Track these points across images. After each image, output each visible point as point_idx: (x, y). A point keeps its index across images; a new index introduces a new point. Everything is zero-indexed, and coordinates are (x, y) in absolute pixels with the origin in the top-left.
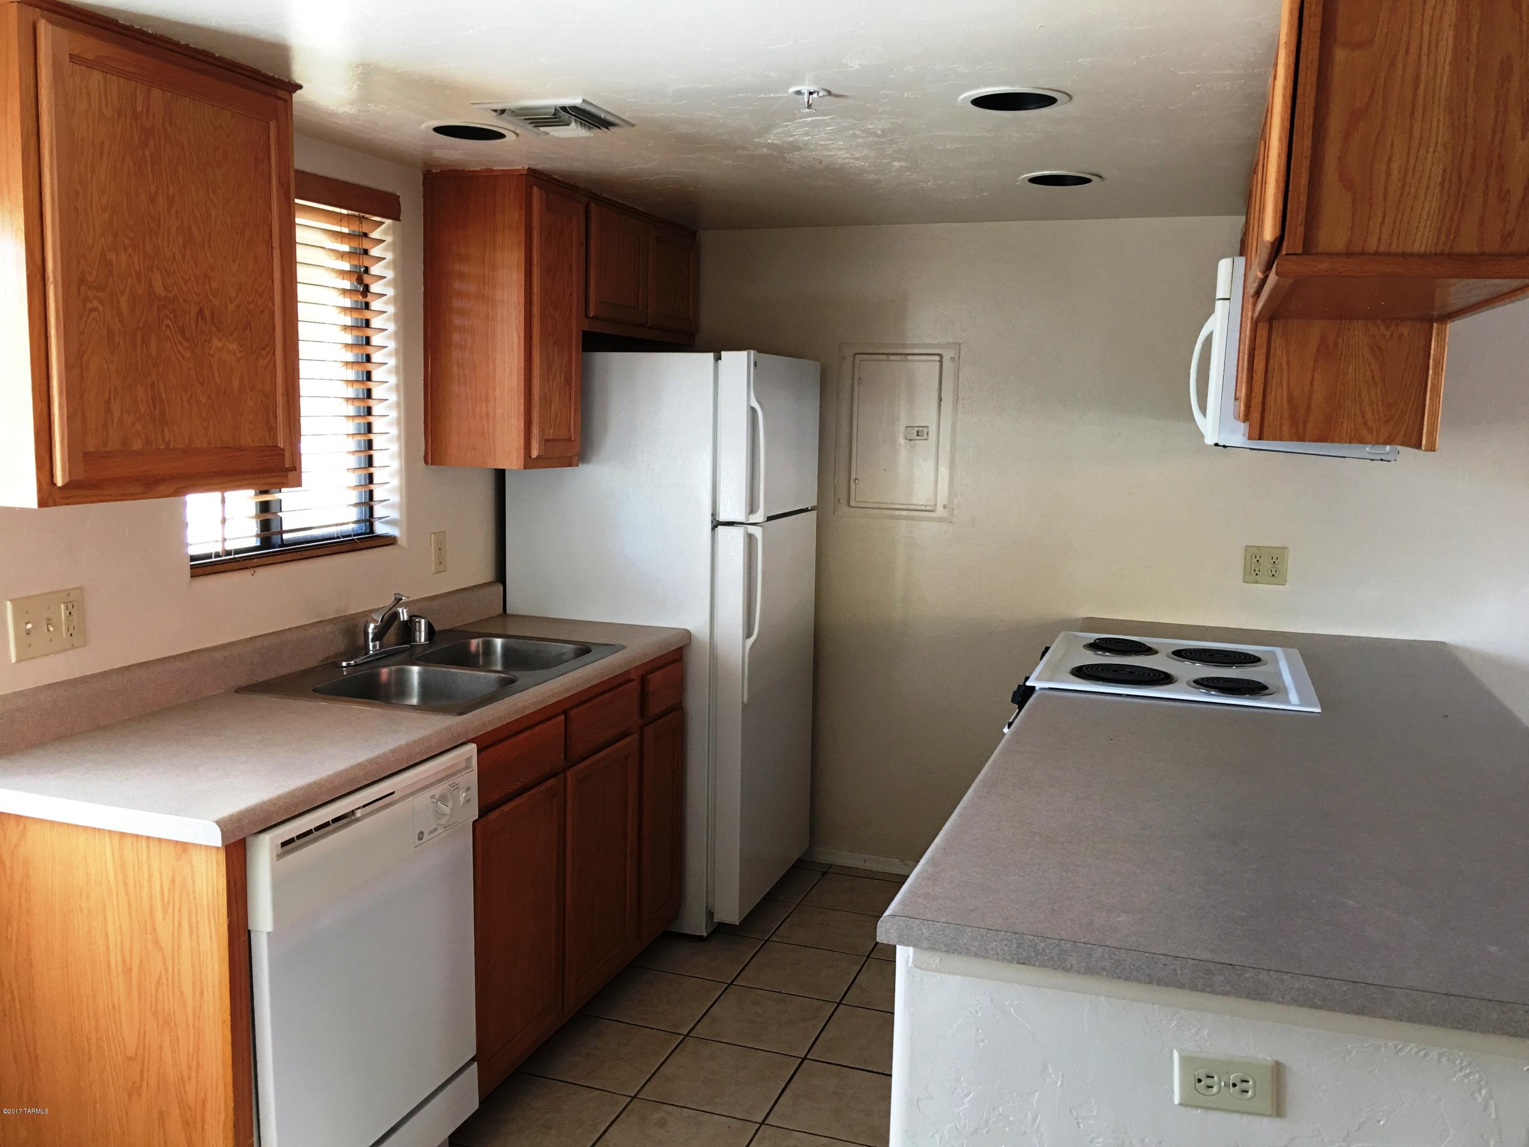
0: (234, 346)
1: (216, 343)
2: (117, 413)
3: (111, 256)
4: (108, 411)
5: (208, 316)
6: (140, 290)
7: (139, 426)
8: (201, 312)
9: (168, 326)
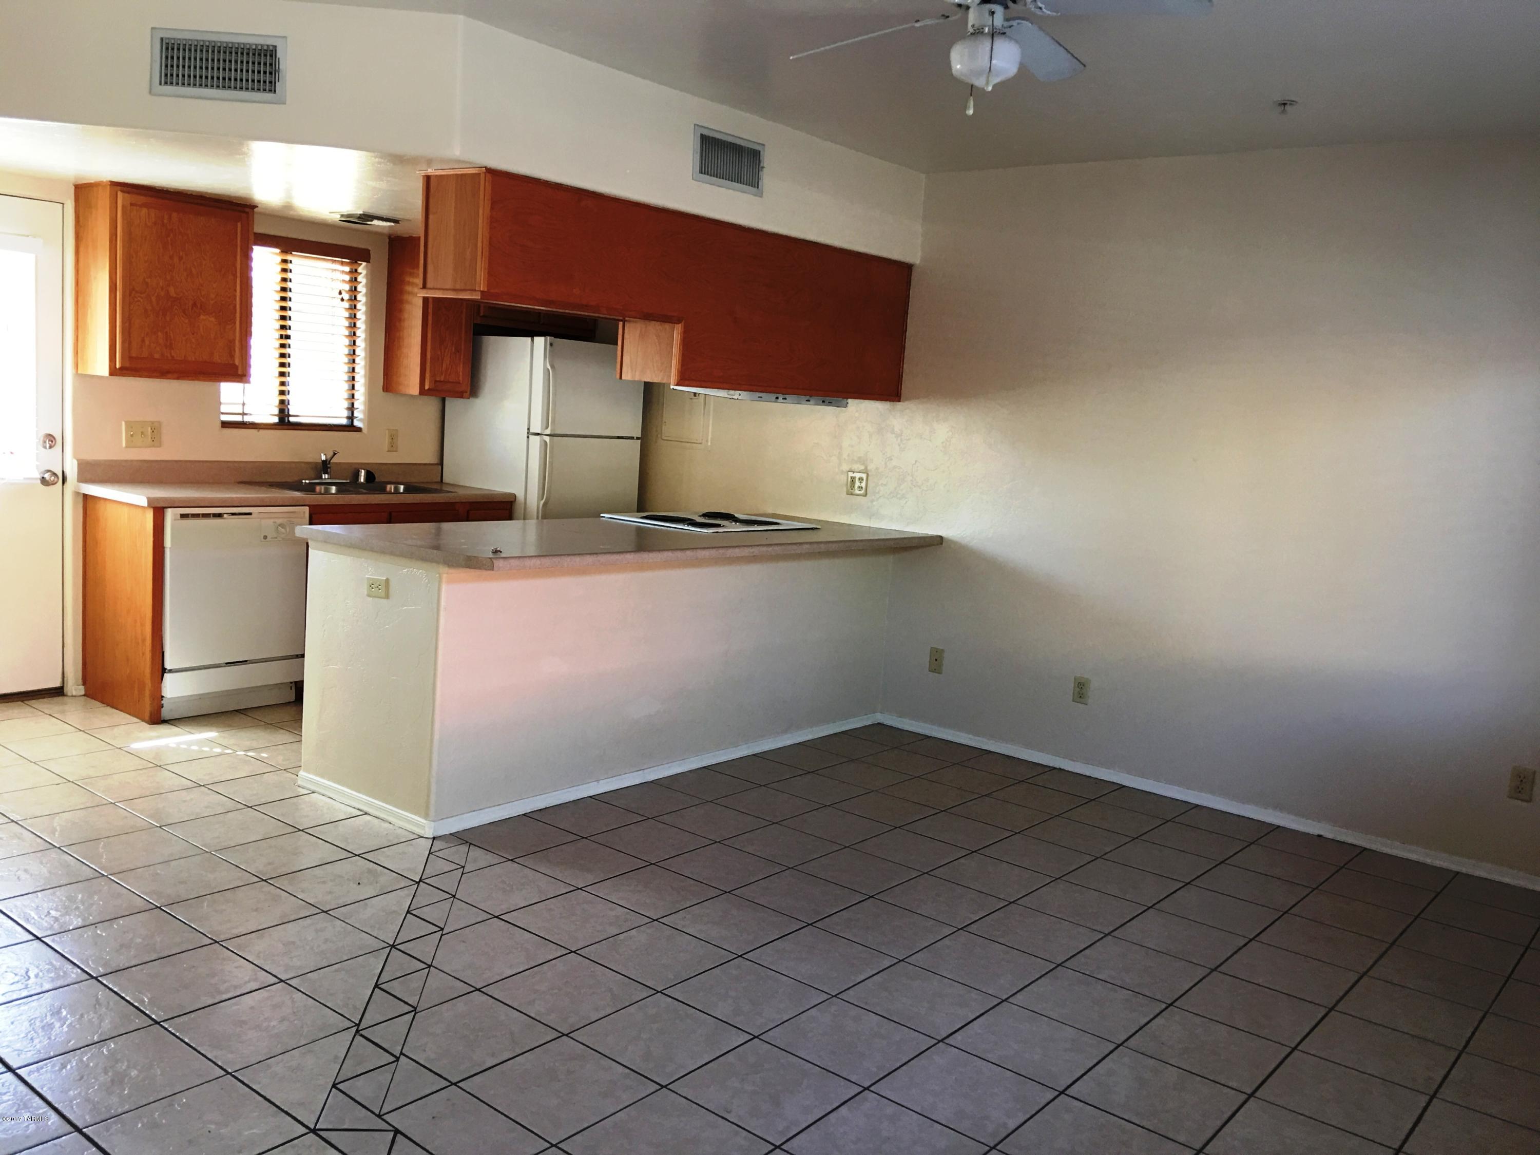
0: (213, 319)
1: (202, 317)
2: (147, 343)
3: (148, 280)
4: (143, 341)
5: (199, 306)
6: (162, 294)
7: (158, 349)
8: (194, 304)
9: (176, 309)
